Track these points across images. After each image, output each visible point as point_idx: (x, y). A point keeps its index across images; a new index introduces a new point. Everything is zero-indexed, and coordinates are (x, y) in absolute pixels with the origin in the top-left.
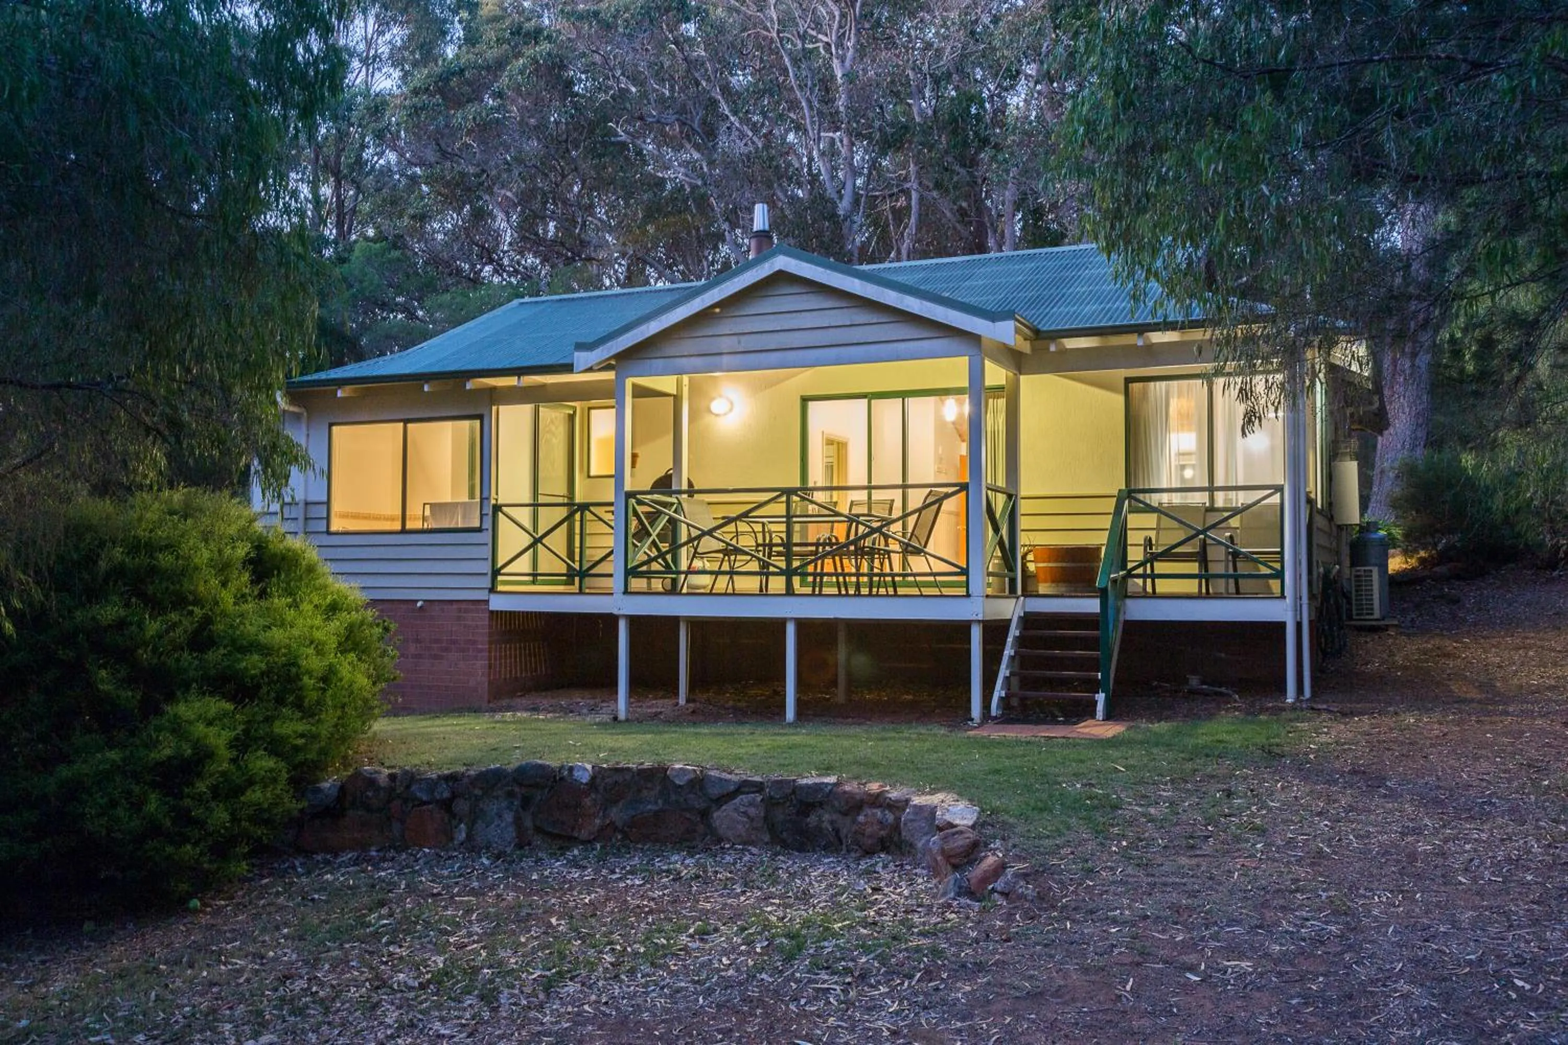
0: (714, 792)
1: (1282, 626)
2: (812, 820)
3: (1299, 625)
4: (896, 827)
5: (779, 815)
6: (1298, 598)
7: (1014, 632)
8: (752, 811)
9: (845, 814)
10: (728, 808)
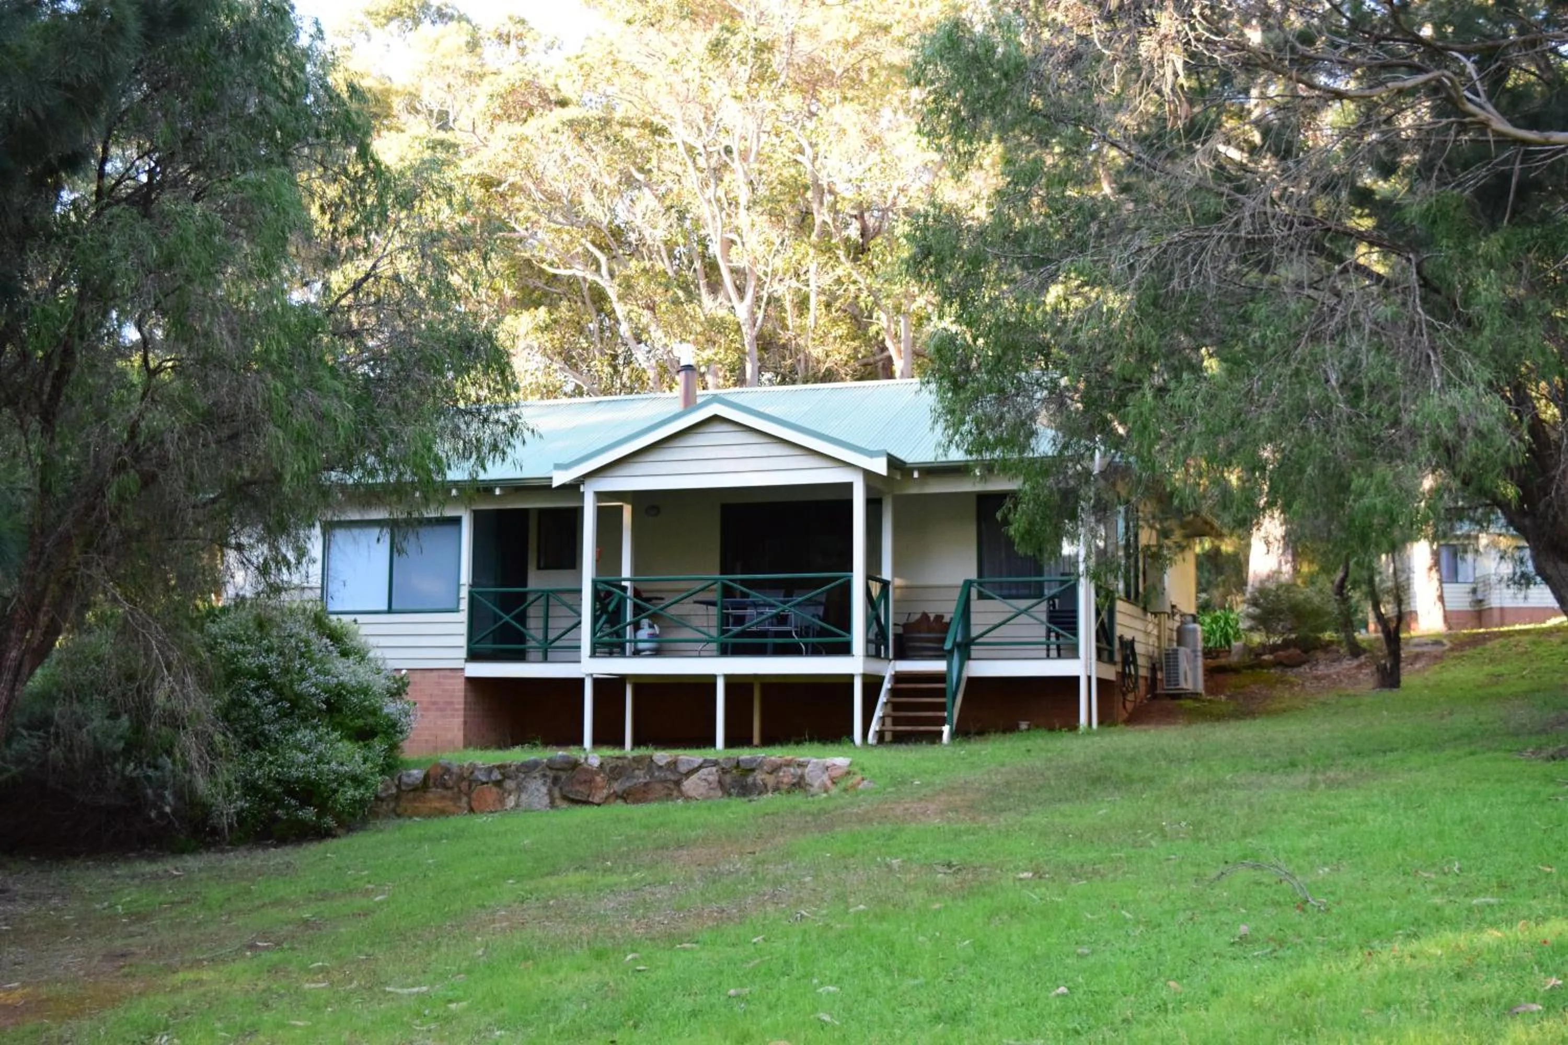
0: (683, 769)
1: (1077, 679)
2: (750, 780)
3: (1089, 678)
4: (802, 777)
5: (728, 779)
6: (1088, 658)
7: (887, 685)
8: (711, 778)
9: (771, 773)
10: (694, 778)
